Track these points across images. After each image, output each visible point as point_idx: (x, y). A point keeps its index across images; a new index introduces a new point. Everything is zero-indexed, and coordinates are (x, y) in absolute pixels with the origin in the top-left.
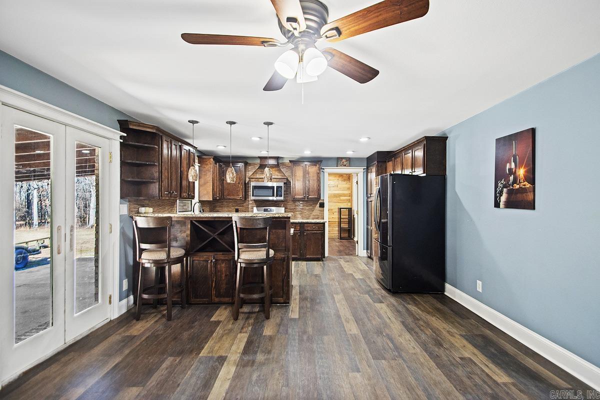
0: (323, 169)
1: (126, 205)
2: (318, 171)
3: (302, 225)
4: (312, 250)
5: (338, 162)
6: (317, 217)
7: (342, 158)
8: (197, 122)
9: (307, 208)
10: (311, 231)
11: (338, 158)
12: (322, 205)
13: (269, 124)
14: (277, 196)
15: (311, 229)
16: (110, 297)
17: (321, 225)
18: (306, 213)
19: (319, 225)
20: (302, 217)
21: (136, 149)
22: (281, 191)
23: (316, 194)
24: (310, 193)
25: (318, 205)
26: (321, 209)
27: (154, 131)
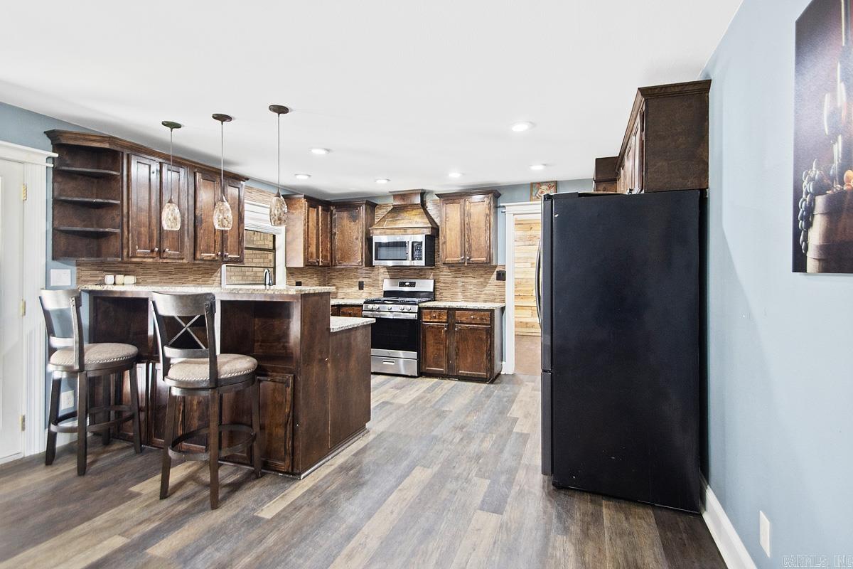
0: (504, 207)
1: (69, 271)
2: (488, 211)
3: (451, 312)
4: (469, 360)
5: (532, 191)
6: (491, 297)
7: (540, 184)
8: (178, 126)
9: (475, 281)
10: (467, 324)
11: (532, 185)
12: (501, 276)
13: (281, 110)
14: (413, 259)
15: (469, 321)
16: (24, 420)
17: (486, 313)
18: (473, 290)
19: (482, 313)
20: (465, 297)
21: (96, 181)
22: (420, 250)
23: (485, 254)
24: (474, 254)
25: (494, 276)
26: (500, 283)
27: (106, 146)
